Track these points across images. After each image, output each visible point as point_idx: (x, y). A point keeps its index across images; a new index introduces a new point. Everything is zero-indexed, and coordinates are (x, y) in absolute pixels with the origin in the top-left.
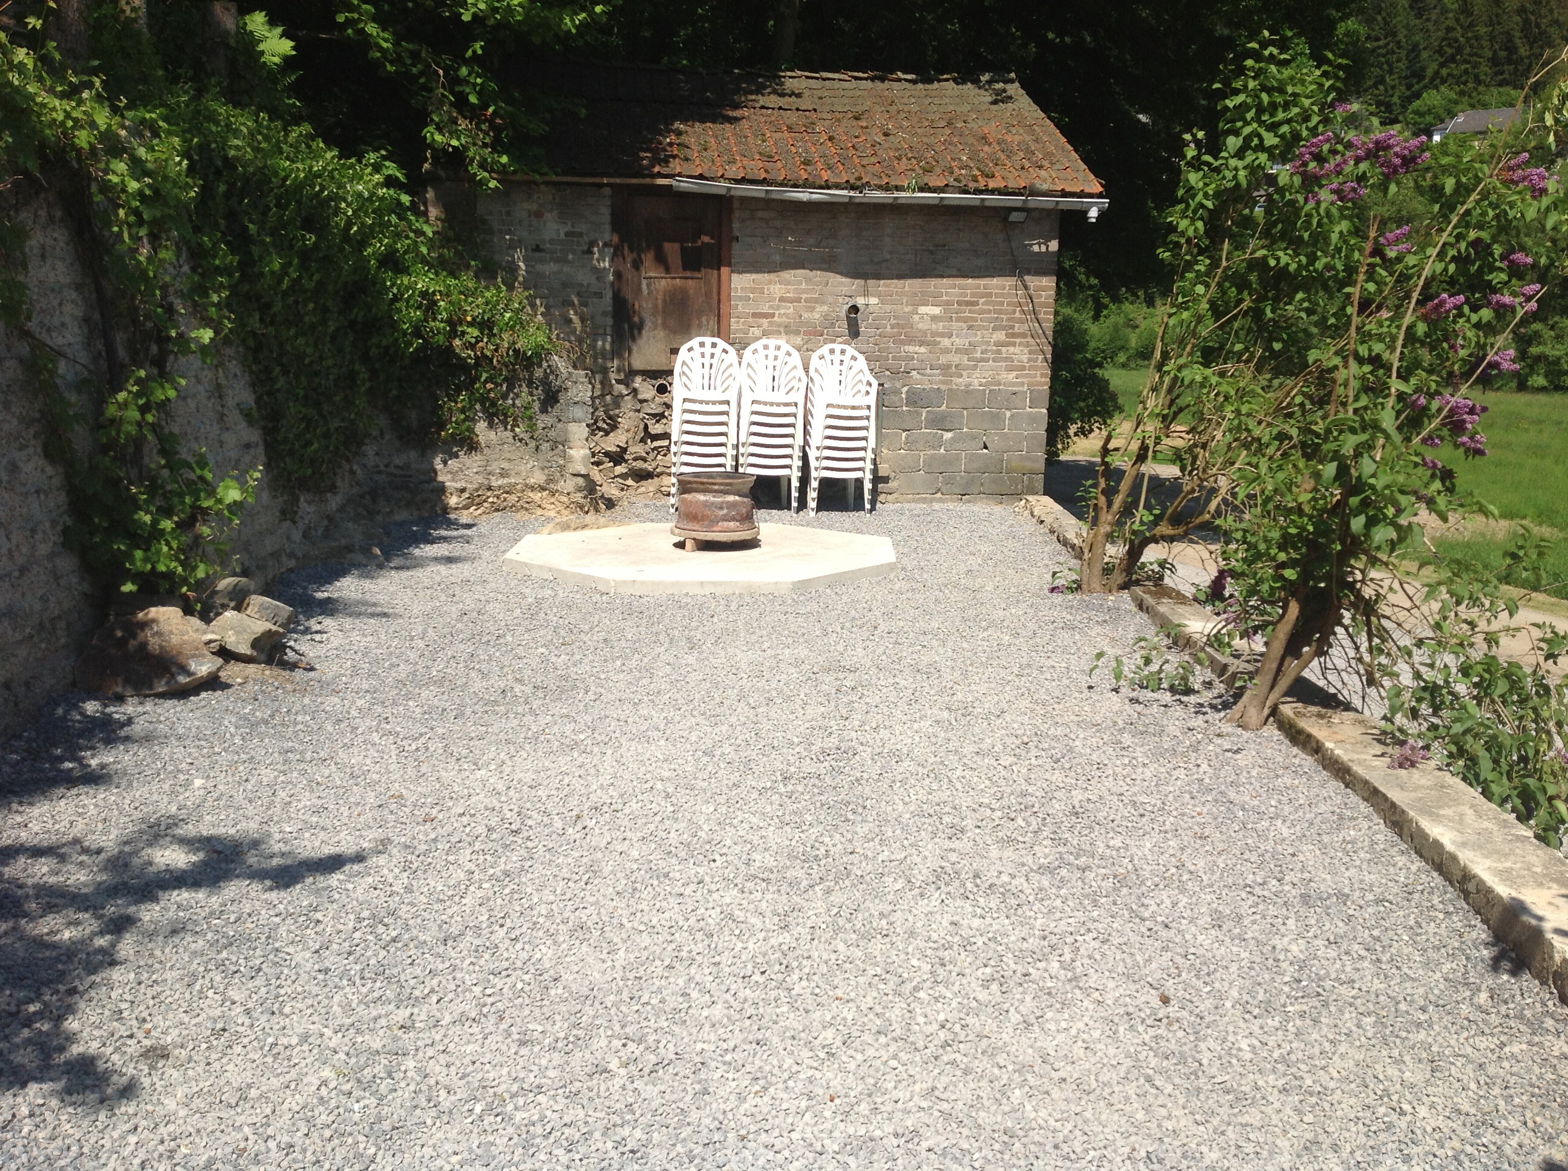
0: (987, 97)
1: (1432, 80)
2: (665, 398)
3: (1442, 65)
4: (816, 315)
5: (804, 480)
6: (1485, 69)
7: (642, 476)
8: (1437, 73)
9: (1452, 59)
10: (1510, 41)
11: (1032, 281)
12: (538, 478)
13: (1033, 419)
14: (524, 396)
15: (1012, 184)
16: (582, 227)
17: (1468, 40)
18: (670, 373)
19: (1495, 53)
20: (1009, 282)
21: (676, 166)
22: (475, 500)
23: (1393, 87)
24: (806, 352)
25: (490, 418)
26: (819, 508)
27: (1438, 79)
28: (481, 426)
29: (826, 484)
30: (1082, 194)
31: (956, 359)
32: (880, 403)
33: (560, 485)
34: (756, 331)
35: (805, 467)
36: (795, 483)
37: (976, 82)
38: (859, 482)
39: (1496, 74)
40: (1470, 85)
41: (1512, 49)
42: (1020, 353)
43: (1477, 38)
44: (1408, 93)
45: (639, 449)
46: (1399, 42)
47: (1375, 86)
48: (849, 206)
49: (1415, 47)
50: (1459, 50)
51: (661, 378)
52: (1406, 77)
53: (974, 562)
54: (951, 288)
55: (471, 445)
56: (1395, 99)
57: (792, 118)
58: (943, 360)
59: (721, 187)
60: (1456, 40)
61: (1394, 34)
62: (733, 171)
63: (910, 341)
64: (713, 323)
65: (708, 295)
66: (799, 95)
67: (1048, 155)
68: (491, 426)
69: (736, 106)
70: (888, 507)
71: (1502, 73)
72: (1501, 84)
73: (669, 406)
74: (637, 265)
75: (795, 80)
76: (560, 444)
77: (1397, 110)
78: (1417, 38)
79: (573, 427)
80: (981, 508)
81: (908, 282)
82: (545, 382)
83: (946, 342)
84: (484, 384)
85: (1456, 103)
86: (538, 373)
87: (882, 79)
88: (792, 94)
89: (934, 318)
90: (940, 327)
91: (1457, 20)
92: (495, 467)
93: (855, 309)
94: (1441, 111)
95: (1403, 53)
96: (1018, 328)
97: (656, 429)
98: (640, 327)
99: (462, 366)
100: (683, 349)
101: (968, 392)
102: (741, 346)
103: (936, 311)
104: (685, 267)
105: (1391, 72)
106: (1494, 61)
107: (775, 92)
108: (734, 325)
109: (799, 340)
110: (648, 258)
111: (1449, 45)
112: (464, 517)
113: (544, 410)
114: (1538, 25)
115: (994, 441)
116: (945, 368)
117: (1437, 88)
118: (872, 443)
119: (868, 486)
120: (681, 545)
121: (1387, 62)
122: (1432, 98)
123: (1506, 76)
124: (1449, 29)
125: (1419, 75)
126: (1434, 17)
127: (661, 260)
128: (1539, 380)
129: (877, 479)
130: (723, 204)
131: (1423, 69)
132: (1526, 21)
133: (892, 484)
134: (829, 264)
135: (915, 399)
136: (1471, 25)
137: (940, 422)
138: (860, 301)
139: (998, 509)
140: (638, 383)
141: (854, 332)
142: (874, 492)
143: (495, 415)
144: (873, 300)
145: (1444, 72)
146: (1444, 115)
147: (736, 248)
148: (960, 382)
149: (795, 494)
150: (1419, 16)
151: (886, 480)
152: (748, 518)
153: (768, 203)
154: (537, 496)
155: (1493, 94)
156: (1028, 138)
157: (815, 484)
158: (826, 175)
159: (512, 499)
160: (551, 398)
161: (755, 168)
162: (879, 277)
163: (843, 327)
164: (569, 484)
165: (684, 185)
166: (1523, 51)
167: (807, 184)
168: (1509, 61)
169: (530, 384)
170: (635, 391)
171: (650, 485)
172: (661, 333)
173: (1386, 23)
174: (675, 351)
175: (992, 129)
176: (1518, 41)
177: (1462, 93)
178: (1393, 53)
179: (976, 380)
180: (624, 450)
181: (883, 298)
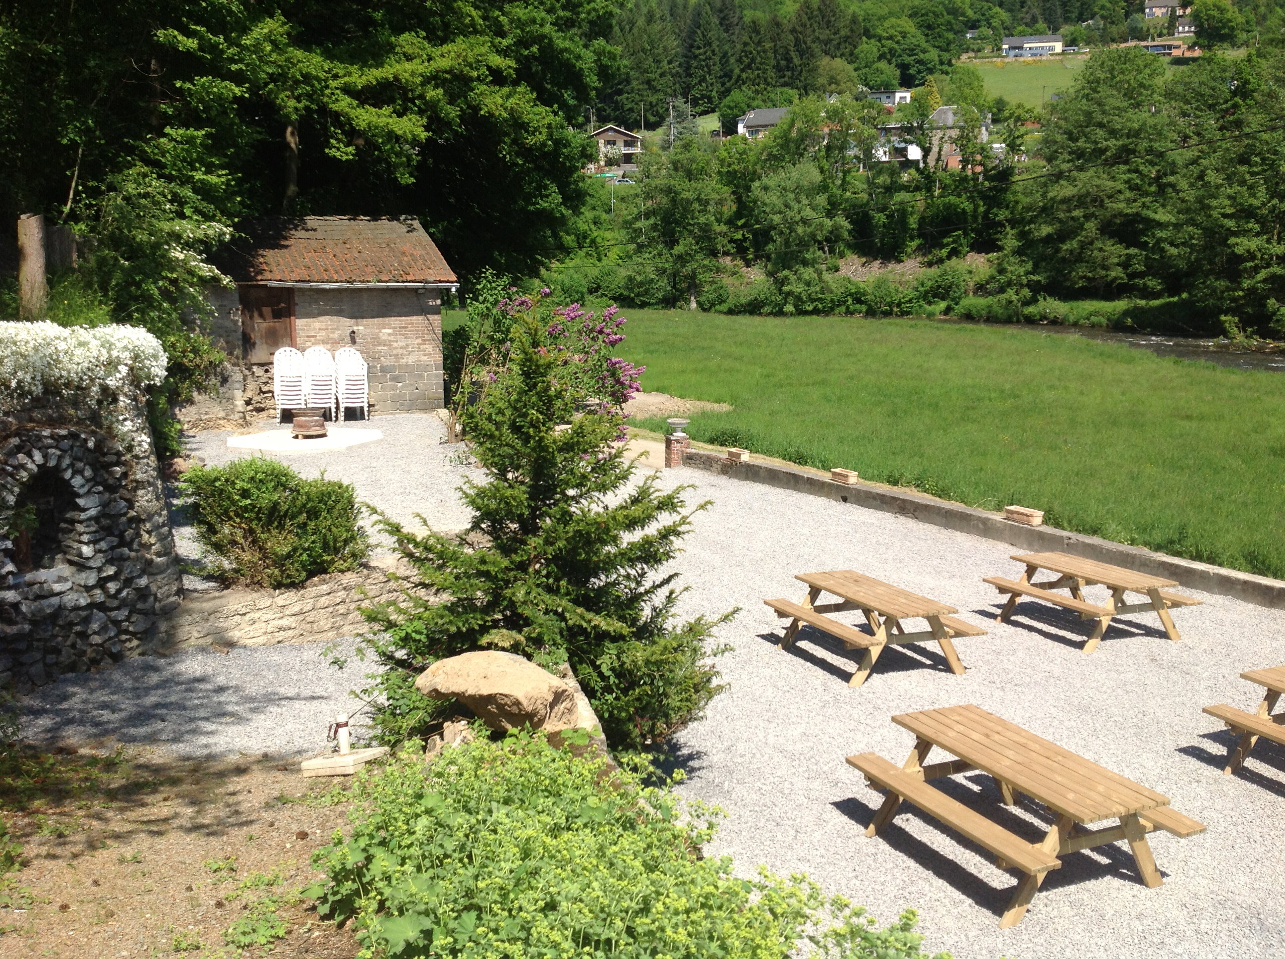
0: (405, 229)
1: (737, 81)
2: (269, 375)
3: (742, 71)
4: (336, 335)
5: (337, 408)
6: (771, 74)
7: (259, 410)
8: (739, 76)
9: (749, 66)
10: (787, 53)
11: (431, 317)
12: (222, 414)
13: (437, 376)
14: (213, 381)
15: (418, 278)
16: (225, 303)
17: (758, 52)
18: (272, 363)
19: (778, 63)
20: (421, 318)
21: (267, 275)
22: (195, 426)
23: (712, 84)
24: (333, 350)
25: (199, 389)
26: (345, 420)
27: (740, 82)
28: (195, 394)
29: (347, 410)
30: (448, 282)
31: (400, 351)
32: (369, 372)
33: (232, 417)
34: (309, 344)
35: (337, 403)
36: (333, 410)
37: (398, 220)
38: (362, 408)
39: (781, 77)
40: (762, 86)
41: (789, 60)
42: (428, 348)
43: (765, 51)
44: (723, 89)
45: (258, 398)
46: (713, 51)
47: (700, 83)
48: (347, 290)
49: (725, 55)
50: (753, 60)
51: (267, 365)
52: (721, 77)
53: (413, 437)
54: (395, 321)
55: (191, 401)
56: (714, 94)
57: (314, 244)
58: (395, 352)
59: (289, 284)
60: (751, 53)
61: (710, 44)
62: (294, 276)
63: (379, 345)
64: (289, 341)
65: (286, 329)
66: (315, 230)
67: (433, 262)
68: (199, 393)
69: (286, 238)
70: (375, 418)
71: (784, 76)
72: (785, 85)
73: (271, 378)
74: (251, 317)
75: (312, 221)
76: (231, 399)
77: (716, 101)
78: (726, 47)
79: (236, 392)
80: (417, 415)
81: (376, 320)
82: (222, 374)
83: (395, 344)
84: (197, 377)
85: (754, 99)
86: (219, 370)
87: (354, 219)
88: (313, 230)
89: (389, 334)
90: (392, 338)
91: (751, 38)
92: (203, 411)
93: (353, 332)
94: (743, 105)
95: (717, 59)
96: (426, 337)
97: (265, 389)
98: (254, 344)
99: (187, 369)
100: (277, 353)
101: (407, 366)
102: (303, 350)
103: (390, 331)
104: (274, 318)
105: (710, 73)
106: (778, 68)
107: (303, 229)
108: (299, 341)
109: (329, 346)
110: (256, 314)
111: (746, 56)
112: (191, 433)
113: (222, 386)
114: (805, 43)
115: (421, 386)
116: (396, 356)
117: (740, 88)
118: (366, 391)
119: (366, 409)
120: (296, 437)
121: (707, 65)
122: (736, 96)
123: (786, 79)
124: (745, 44)
125: (728, 75)
126: (737, 32)
127: (261, 315)
128: (789, 308)
129: (370, 406)
130: (290, 291)
131: (732, 71)
132: (797, 39)
133: (377, 407)
134: (340, 313)
135: (383, 370)
136: (759, 43)
137: (395, 379)
138: (355, 328)
139: (425, 416)
140: (255, 368)
141: (354, 342)
142: (369, 411)
143: (201, 388)
144: (361, 328)
145: (744, 75)
146: (745, 108)
147: (297, 308)
148: (403, 361)
149: (333, 414)
150: (726, 31)
151: (373, 406)
152: (322, 426)
153: (311, 289)
154: (222, 422)
155: (778, 93)
156: (423, 252)
157: (342, 410)
158: (336, 277)
159: (211, 424)
160: (225, 380)
161: (303, 274)
162: (363, 318)
163: (348, 339)
164: (237, 416)
165: (274, 284)
166: (797, 61)
167: (328, 281)
168: (788, 68)
169: (215, 375)
170: (253, 373)
171: (264, 414)
172: (265, 346)
173: (704, 36)
174: (272, 354)
175: (407, 247)
176: (793, 54)
177: (757, 92)
178: (710, 58)
179: (410, 360)
180: (251, 399)
181: (366, 327)
